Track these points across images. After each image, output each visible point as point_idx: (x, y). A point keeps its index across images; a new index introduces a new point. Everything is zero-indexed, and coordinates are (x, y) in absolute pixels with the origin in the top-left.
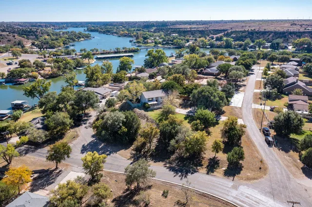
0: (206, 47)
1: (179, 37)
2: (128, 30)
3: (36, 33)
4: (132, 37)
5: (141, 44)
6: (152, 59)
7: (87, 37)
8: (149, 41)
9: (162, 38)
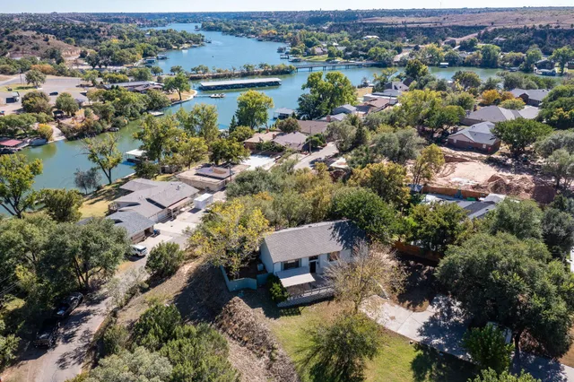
0: (438, 65)
1: (379, 43)
2: (277, 27)
3: (97, 33)
4: (282, 40)
5: (300, 57)
6: (317, 94)
7: (197, 41)
8: (318, 50)
9: (345, 44)
